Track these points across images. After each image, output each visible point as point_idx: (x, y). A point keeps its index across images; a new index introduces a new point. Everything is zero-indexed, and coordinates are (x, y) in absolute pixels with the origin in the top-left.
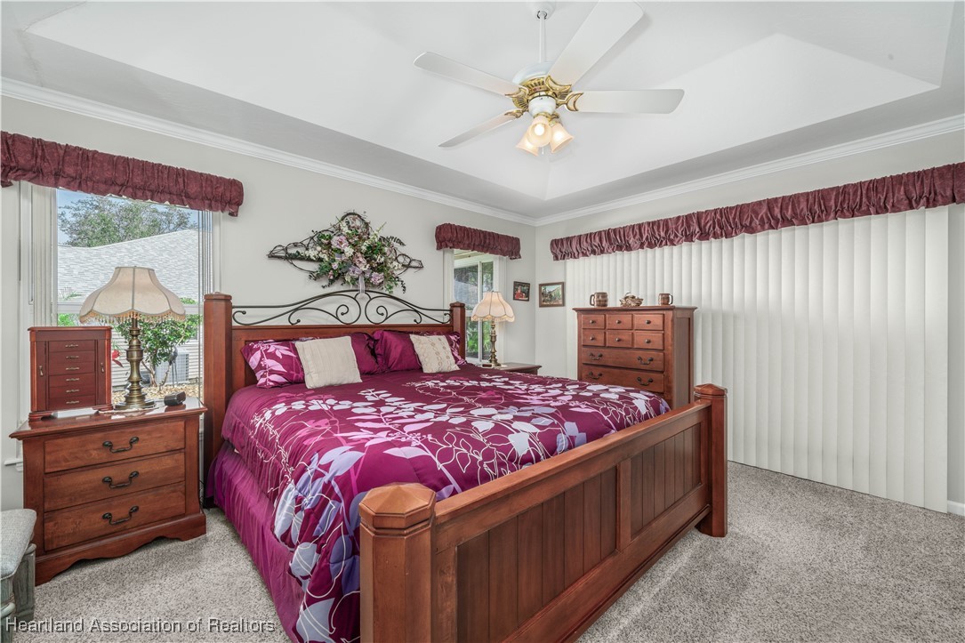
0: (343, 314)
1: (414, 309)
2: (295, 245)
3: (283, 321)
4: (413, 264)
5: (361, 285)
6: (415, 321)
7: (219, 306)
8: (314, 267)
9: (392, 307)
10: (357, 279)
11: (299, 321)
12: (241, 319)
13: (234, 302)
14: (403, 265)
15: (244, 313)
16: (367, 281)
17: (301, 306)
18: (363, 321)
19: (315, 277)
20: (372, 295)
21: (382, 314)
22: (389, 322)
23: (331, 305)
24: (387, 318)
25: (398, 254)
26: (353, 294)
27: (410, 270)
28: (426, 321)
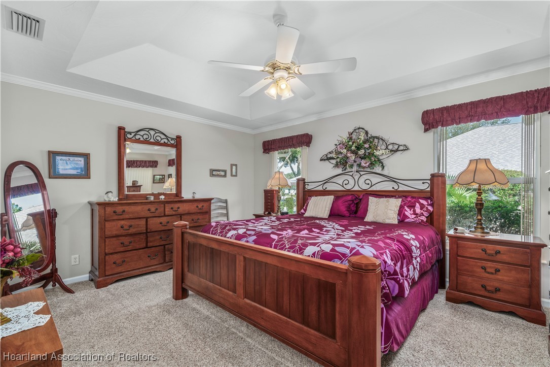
0: (346, 184)
1: (392, 180)
2: (330, 153)
3: (320, 188)
4: (401, 148)
5: (355, 168)
6: (393, 188)
7: (302, 183)
8: (334, 162)
9: (375, 179)
10: (353, 165)
11: (326, 188)
12: (308, 187)
13: (306, 181)
14: (392, 151)
15: (308, 185)
16: (359, 165)
17: (327, 181)
18: (356, 188)
19: (337, 165)
20: (362, 173)
21: (368, 184)
22: (374, 188)
23: (340, 180)
24: (371, 186)
25: (388, 143)
26: (351, 174)
27: (398, 152)
28: (402, 188)
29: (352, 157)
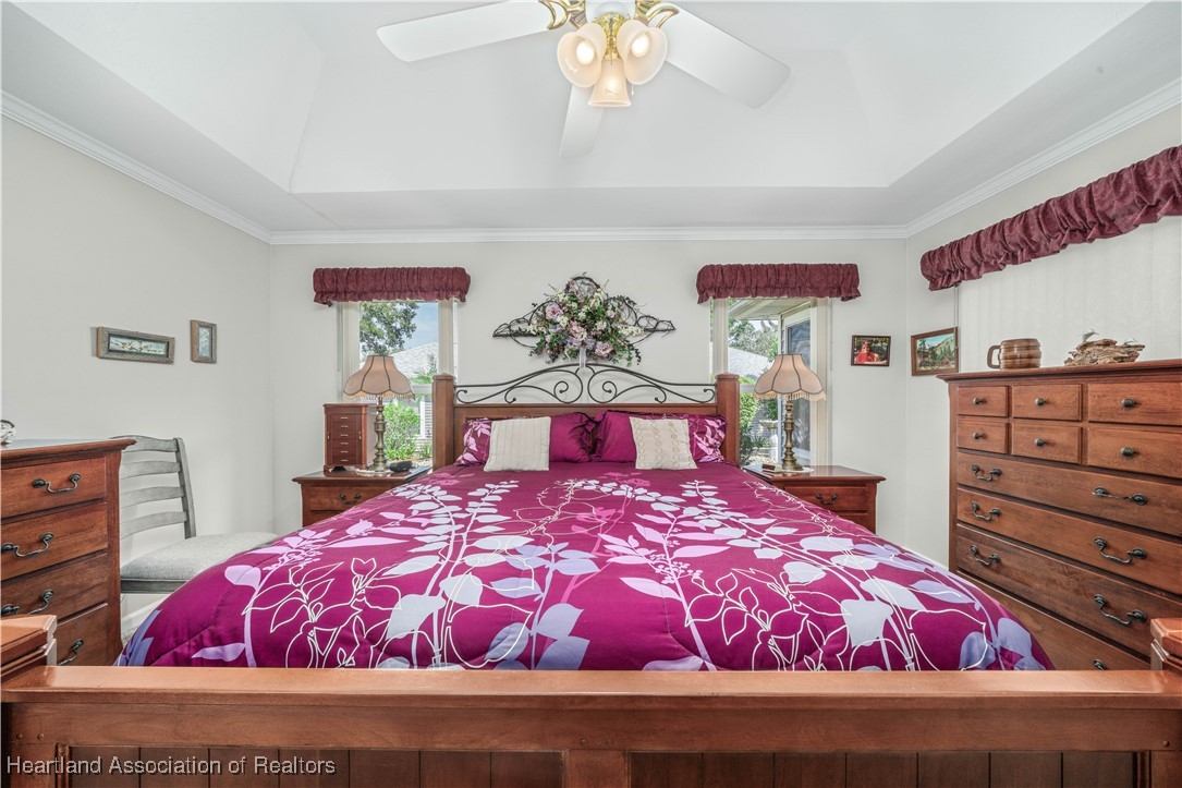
0: (561, 392)
1: (655, 384)
2: (518, 321)
3: (499, 400)
4: (661, 326)
5: (582, 358)
6: (656, 399)
7: (445, 385)
8: (534, 342)
9: (622, 381)
10: (578, 351)
11: (514, 400)
12: (463, 398)
13: (457, 382)
14: (646, 330)
15: (466, 392)
16: (590, 353)
17: (516, 384)
18: (585, 400)
19: (538, 351)
20: (597, 369)
21: (610, 392)
22: (618, 401)
23: (548, 381)
24: (616, 396)
25: (639, 315)
26: (573, 369)
27: (655, 334)
28: (672, 399)
29: (580, 334)
